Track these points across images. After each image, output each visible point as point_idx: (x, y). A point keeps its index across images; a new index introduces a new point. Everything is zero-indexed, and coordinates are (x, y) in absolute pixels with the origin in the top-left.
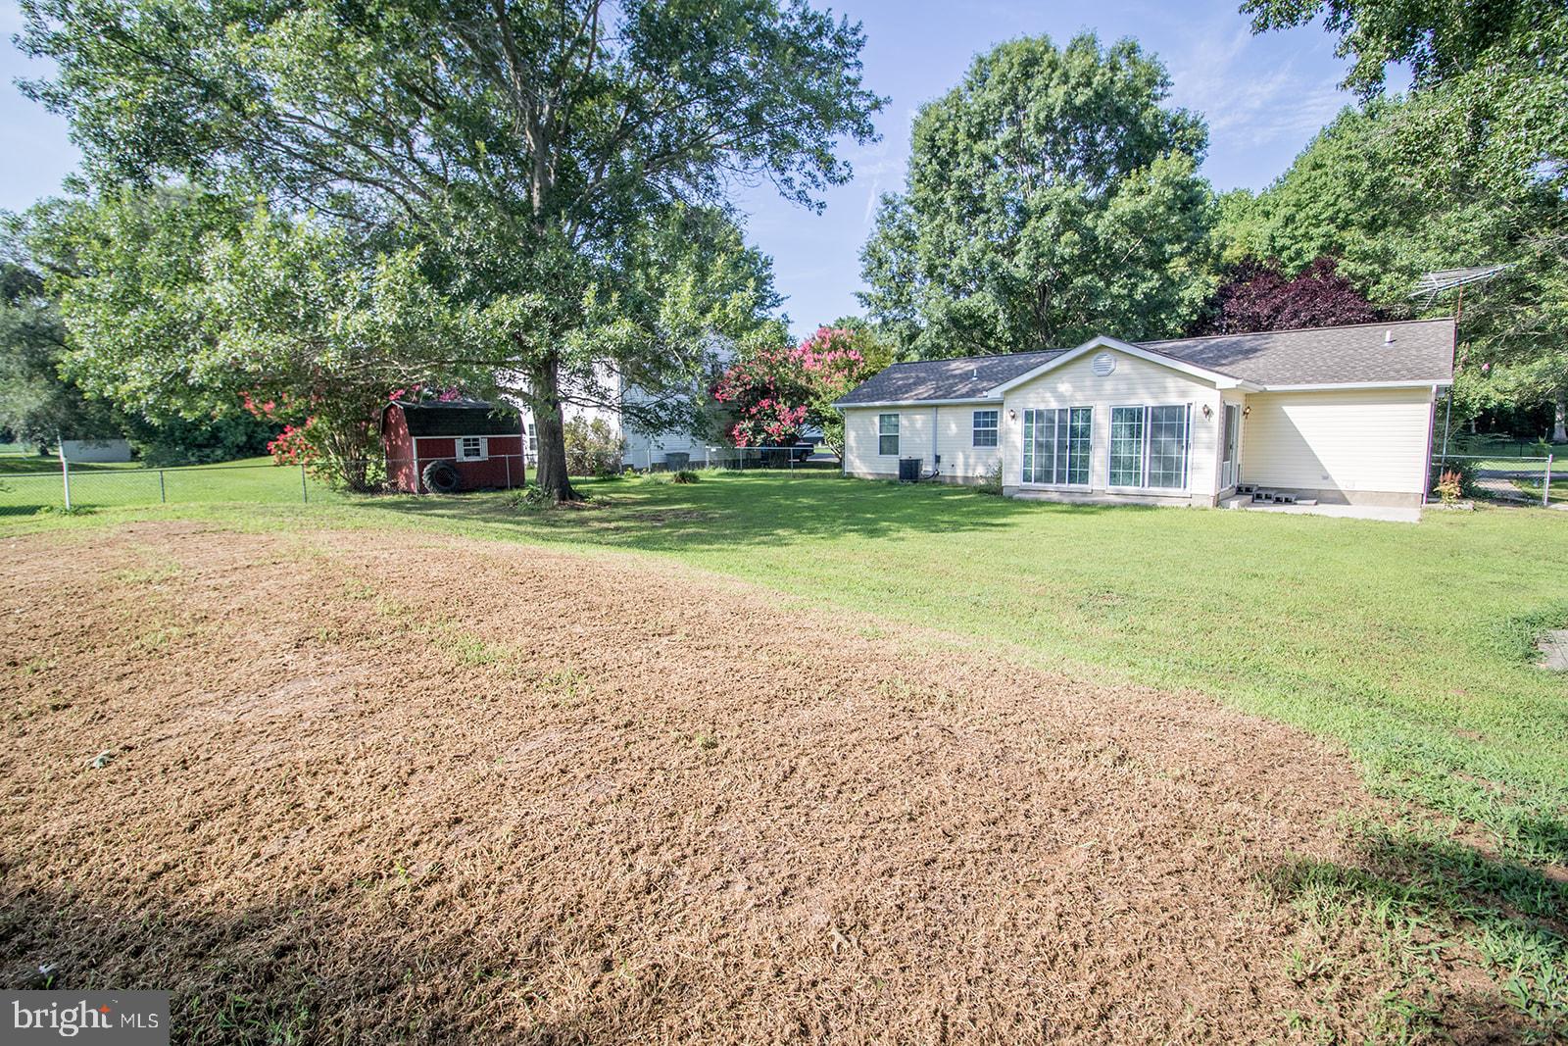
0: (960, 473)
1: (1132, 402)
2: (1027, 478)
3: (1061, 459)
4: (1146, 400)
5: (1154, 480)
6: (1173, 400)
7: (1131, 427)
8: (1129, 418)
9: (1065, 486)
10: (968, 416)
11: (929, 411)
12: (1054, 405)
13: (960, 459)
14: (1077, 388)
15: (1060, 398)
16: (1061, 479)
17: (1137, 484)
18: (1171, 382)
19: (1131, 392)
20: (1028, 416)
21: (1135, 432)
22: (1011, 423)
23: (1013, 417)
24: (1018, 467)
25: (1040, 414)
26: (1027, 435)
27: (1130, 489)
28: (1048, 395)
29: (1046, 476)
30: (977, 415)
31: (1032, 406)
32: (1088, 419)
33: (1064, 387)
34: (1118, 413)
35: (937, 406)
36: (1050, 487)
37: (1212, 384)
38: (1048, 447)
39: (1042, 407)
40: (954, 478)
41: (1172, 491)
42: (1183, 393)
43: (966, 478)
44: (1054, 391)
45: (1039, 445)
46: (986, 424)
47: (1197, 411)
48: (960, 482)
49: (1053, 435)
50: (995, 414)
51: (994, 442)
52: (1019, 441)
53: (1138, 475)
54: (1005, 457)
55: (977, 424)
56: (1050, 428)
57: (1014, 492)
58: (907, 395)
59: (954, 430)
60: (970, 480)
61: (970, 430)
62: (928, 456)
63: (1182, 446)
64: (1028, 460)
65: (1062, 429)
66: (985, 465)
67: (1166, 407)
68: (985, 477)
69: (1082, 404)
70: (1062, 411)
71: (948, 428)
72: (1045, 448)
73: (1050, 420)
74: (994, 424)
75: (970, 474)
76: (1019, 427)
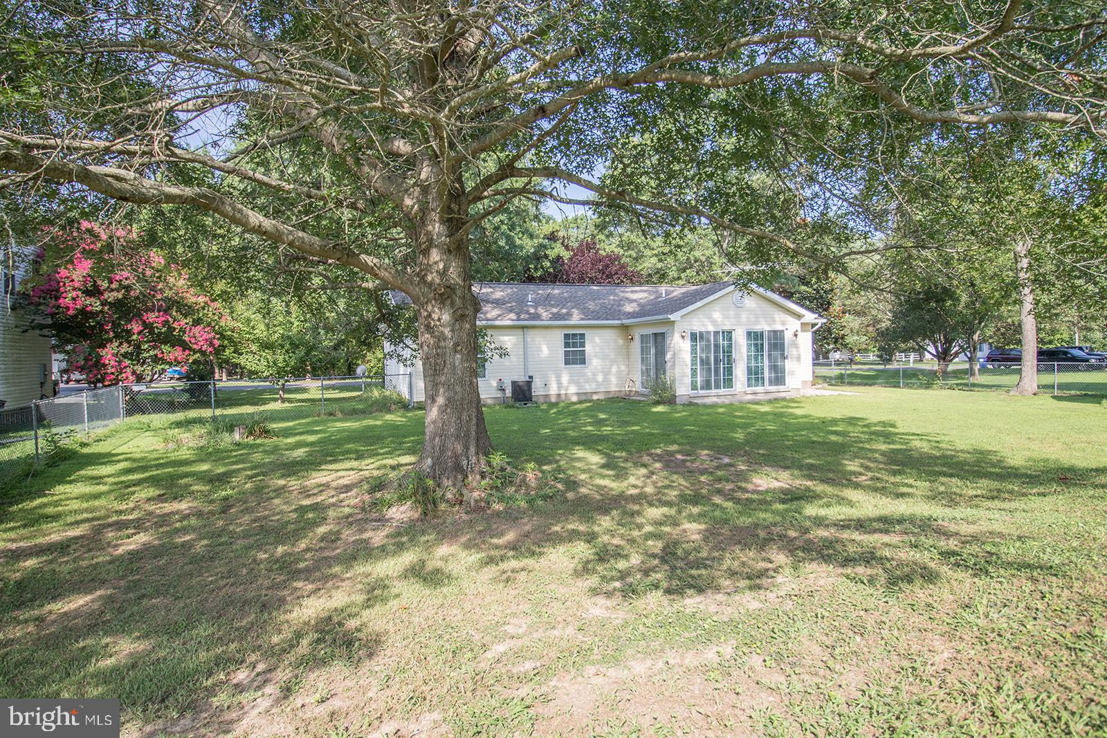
0: (553, 390)
1: (758, 328)
2: (694, 387)
3: (717, 370)
4: (764, 327)
5: (771, 383)
6: (778, 327)
7: (756, 345)
8: (755, 337)
9: (722, 391)
10: (558, 337)
11: (520, 332)
12: (711, 328)
13: (553, 379)
14: (726, 317)
15: (714, 322)
16: (718, 387)
17: (763, 384)
18: (779, 316)
19: (757, 322)
20: (694, 337)
21: (759, 348)
22: (681, 340)
23: (683, 337)
24: (688, 380)
25: (701, 334)
26: (694, 351)
27: (759, 389)
28: (706, 320)
29: (707, 385)
30: (567, 336)
31: (697, 328)
32: (730, 339)
33: (717, 316)
34: (749, 333)
35: (523, 327)
36: (714, 391)
38: (708, 363)
39: (703, 330)
40: (547, 396)
41: (781, 388)
42: (783, 323)
43: (559, 396)
44: (710, 317)
45: (702, 360)
46: (575, 345)
47: (788, 336)
48: (553, 400)
49: (710, 352)
50: (583, 335)
51: (583, 362)
52: (687, 357)
53: (763, 379)
54: (677, 371)
55: (567, 345)
56: (708, 347)
57: (685, 400)
58: (489, 316)
59: (545, 351)
60: (563, 397)
61: (561, 350)
62: (521, 378)
63: (784, 358)
64: (694, 372)
65: (717, 346)
66: (577, 383)
67: (775, 332)
68: (578, 394)
69: (727, 328)
70: (716, 333)
71: (539, 349)
72: (705, 362)
73: (708, 340)
74: (583, 345)
75: (563, 392)
76: (686, 345)
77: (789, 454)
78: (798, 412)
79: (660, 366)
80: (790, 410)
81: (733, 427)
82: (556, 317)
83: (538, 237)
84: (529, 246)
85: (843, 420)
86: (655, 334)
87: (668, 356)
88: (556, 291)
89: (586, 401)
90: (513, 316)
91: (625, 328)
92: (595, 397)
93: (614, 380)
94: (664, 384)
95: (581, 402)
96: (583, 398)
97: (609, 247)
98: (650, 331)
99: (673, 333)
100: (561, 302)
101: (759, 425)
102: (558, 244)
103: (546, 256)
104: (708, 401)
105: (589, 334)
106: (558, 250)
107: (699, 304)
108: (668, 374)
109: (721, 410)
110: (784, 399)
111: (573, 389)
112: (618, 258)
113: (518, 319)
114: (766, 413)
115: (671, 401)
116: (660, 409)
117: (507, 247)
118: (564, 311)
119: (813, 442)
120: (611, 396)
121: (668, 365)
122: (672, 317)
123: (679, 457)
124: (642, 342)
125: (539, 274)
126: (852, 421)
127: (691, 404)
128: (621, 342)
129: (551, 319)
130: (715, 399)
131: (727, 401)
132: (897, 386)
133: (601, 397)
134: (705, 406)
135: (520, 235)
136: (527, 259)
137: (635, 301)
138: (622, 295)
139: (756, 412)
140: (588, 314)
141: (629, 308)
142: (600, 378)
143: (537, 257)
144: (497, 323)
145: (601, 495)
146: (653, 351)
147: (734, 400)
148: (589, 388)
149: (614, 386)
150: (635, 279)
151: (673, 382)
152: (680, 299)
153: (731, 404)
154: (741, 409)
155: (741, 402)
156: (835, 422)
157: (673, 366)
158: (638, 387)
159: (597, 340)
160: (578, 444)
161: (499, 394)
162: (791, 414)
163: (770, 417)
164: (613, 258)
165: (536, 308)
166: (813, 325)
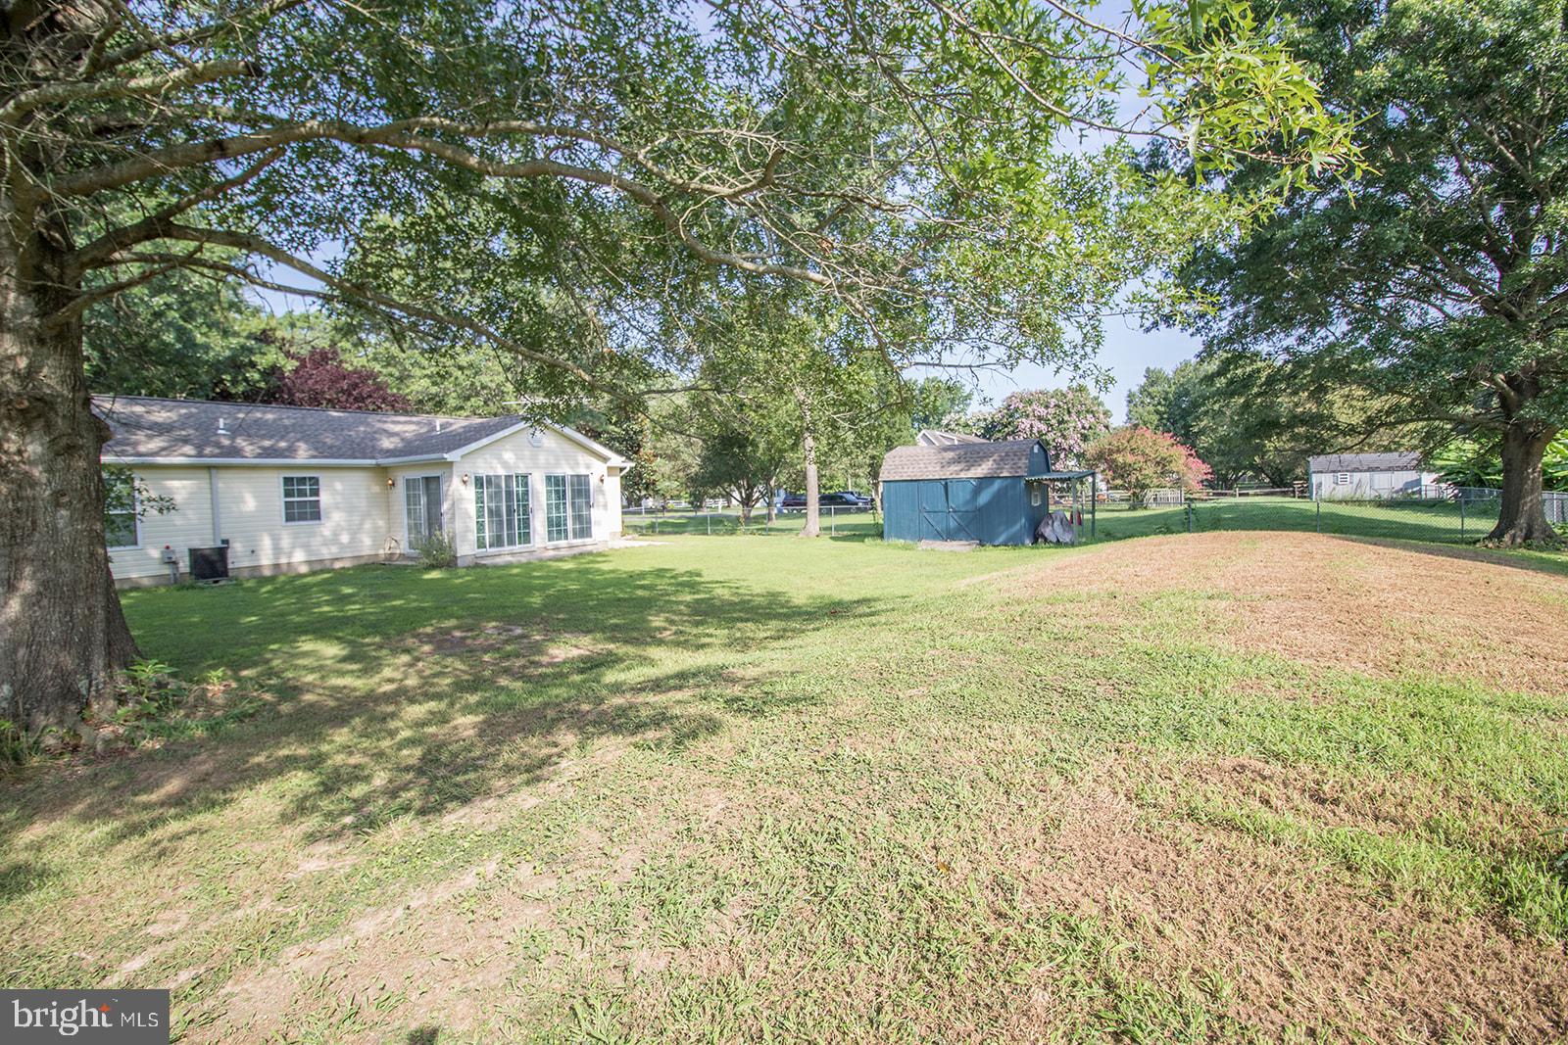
0: (266, 560)
1: (559, 472)
2: (481, 544)
3: (510, 523)
4: (566, 470)
5: (575, 537)
6: (583, 471)
7: (557, 492)
8: (555, 482)
9: (517, 548)
10: (274, 484)
11: (205, 474)
12: (502, 472)
13: (266, 543)
14: (519, 458)
15: (505, 465)
16: (511, 542)
17: (566, 538)
18: (583, 458)
19: (557, 465)
20: (479, 482)
21: (561, 495)
22: (462, 487)
23: (465, 482)
24: (473, 536)
25: (489, 479)
26: (479, 499)
27: (563, 543)
28: (494, 461)
29: (498, 541)
30: (288, 481)
31: (483, 472)
32: (526, 485)
33: (508, 456)
34: (549, 478)
35: (209, 468)
36: (507, 548)
37: (605, 459)
38: (498, 513)
39: (491, 474)
40: (255, 568)
41: (587, 540)
42: (588, 467)
43: (277, 566)
44: (500, 459)
45: (490, 511)
46: (302, 493)
47: (594, 481)
48: (267, 573)
49: (501, 501)
50: (315, 481)
51: (316, 515)
52: (471, 508)
53: (566, 531)
54: (458, 525)
55: (288, 494)
56: (498, 494)
57: (469, 562)
58: (142, 449)
59: (250, 504)
60: (285, 568)
61: (279, 501)
62: (206, 542)
63: (589, 506)
64: (480, 526)
65: (509, 494)
66: (306, 547)
67: (579, 476)
68: (309, 562)
69: (522, 471)
70: (508, 478)
71: (241, 500)
72: (495, 513)
73: (498, 486)
74: (316, 492)
75: (283, 560)
76: (469, 493)
77: (592, 616)
78: (605, 567)
79: (434, 519)
80: (597, 566)
81: (529, 590)
82: (268, 452)
83: (236, 334)
84: (219, 347)
85: (651, 573)
86: (427, 478)
87: (445, 507)
88: (270, 416)
89: (322, 571)
90: (189, 449)
91: (382, 471)
92: (338, 565)
93: (367, 541)
94: (441, 542)
95: (314, 573)
96: (317, 567)
97: (355, 360)
98: (418, 474)
99: (451, 476)
100: (282, 432)
101: (561, 584)
102: (273, 349)
103: (253, 365)
104: (499, 561)
105: (324, 479)
106: (270, 357)
107: (485, 441)
108: (446, 529)
109: (515, 571)
110: (590, 553)
111: (299, 557)
112: (373, 375)
113: (200, 455)
114: (570, 571)
115: (450, 563)
116: (435, 575)
117: (178, 346)
118: (283, 444)
119: (619, 600)
120: (362, 561)
121: (445, 519)
122: (448, 457)
123: (457, 634)
124: (408, 489)
125: (241, 388)
126: (660, 573)
127: (477, 566)
128: (376, 489)
129: (259, 456)
130: (509, 558)
131: (524, 560)
132: (705, 533)
133: (347, 564)
134: (496, 567)
135: (204, 329)
136: (217, 366)
137: (396, 434)
138: (379, 425)
139: (558, 570)
140: (322, 450)
141: (387, 443)
142: (345, 538)
143: (236, 364)
144: (160, 460)
145: (338, 699)
146: (423, 500)
147: (532, 558)
148: (326, 553)
149: (367, 546)
150: (399, 405)
151: (452, 539)
152: (460, 434)
153: (529, 563)
154: (540, 568)
155: (541, 560)
156: (642, 575)
157: (453, 519)
158: (404, 548)
159: (338, 486)
160: (306, 632)
161: (166, 570)
162: (598, 570)
163: (573, 575)
164: (364, 376)
165: (233, 438)
166: (622, 470)
